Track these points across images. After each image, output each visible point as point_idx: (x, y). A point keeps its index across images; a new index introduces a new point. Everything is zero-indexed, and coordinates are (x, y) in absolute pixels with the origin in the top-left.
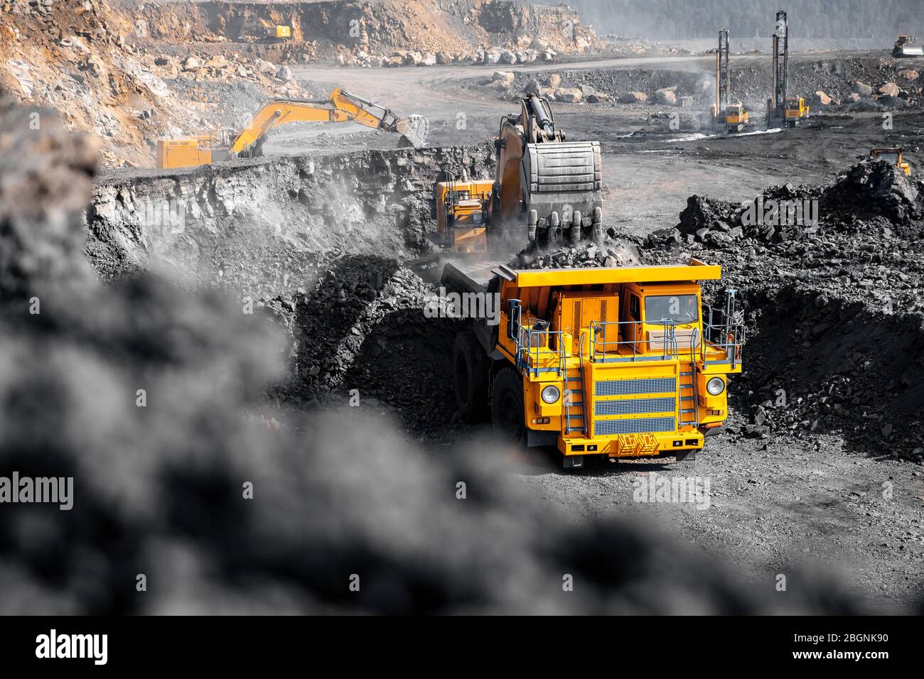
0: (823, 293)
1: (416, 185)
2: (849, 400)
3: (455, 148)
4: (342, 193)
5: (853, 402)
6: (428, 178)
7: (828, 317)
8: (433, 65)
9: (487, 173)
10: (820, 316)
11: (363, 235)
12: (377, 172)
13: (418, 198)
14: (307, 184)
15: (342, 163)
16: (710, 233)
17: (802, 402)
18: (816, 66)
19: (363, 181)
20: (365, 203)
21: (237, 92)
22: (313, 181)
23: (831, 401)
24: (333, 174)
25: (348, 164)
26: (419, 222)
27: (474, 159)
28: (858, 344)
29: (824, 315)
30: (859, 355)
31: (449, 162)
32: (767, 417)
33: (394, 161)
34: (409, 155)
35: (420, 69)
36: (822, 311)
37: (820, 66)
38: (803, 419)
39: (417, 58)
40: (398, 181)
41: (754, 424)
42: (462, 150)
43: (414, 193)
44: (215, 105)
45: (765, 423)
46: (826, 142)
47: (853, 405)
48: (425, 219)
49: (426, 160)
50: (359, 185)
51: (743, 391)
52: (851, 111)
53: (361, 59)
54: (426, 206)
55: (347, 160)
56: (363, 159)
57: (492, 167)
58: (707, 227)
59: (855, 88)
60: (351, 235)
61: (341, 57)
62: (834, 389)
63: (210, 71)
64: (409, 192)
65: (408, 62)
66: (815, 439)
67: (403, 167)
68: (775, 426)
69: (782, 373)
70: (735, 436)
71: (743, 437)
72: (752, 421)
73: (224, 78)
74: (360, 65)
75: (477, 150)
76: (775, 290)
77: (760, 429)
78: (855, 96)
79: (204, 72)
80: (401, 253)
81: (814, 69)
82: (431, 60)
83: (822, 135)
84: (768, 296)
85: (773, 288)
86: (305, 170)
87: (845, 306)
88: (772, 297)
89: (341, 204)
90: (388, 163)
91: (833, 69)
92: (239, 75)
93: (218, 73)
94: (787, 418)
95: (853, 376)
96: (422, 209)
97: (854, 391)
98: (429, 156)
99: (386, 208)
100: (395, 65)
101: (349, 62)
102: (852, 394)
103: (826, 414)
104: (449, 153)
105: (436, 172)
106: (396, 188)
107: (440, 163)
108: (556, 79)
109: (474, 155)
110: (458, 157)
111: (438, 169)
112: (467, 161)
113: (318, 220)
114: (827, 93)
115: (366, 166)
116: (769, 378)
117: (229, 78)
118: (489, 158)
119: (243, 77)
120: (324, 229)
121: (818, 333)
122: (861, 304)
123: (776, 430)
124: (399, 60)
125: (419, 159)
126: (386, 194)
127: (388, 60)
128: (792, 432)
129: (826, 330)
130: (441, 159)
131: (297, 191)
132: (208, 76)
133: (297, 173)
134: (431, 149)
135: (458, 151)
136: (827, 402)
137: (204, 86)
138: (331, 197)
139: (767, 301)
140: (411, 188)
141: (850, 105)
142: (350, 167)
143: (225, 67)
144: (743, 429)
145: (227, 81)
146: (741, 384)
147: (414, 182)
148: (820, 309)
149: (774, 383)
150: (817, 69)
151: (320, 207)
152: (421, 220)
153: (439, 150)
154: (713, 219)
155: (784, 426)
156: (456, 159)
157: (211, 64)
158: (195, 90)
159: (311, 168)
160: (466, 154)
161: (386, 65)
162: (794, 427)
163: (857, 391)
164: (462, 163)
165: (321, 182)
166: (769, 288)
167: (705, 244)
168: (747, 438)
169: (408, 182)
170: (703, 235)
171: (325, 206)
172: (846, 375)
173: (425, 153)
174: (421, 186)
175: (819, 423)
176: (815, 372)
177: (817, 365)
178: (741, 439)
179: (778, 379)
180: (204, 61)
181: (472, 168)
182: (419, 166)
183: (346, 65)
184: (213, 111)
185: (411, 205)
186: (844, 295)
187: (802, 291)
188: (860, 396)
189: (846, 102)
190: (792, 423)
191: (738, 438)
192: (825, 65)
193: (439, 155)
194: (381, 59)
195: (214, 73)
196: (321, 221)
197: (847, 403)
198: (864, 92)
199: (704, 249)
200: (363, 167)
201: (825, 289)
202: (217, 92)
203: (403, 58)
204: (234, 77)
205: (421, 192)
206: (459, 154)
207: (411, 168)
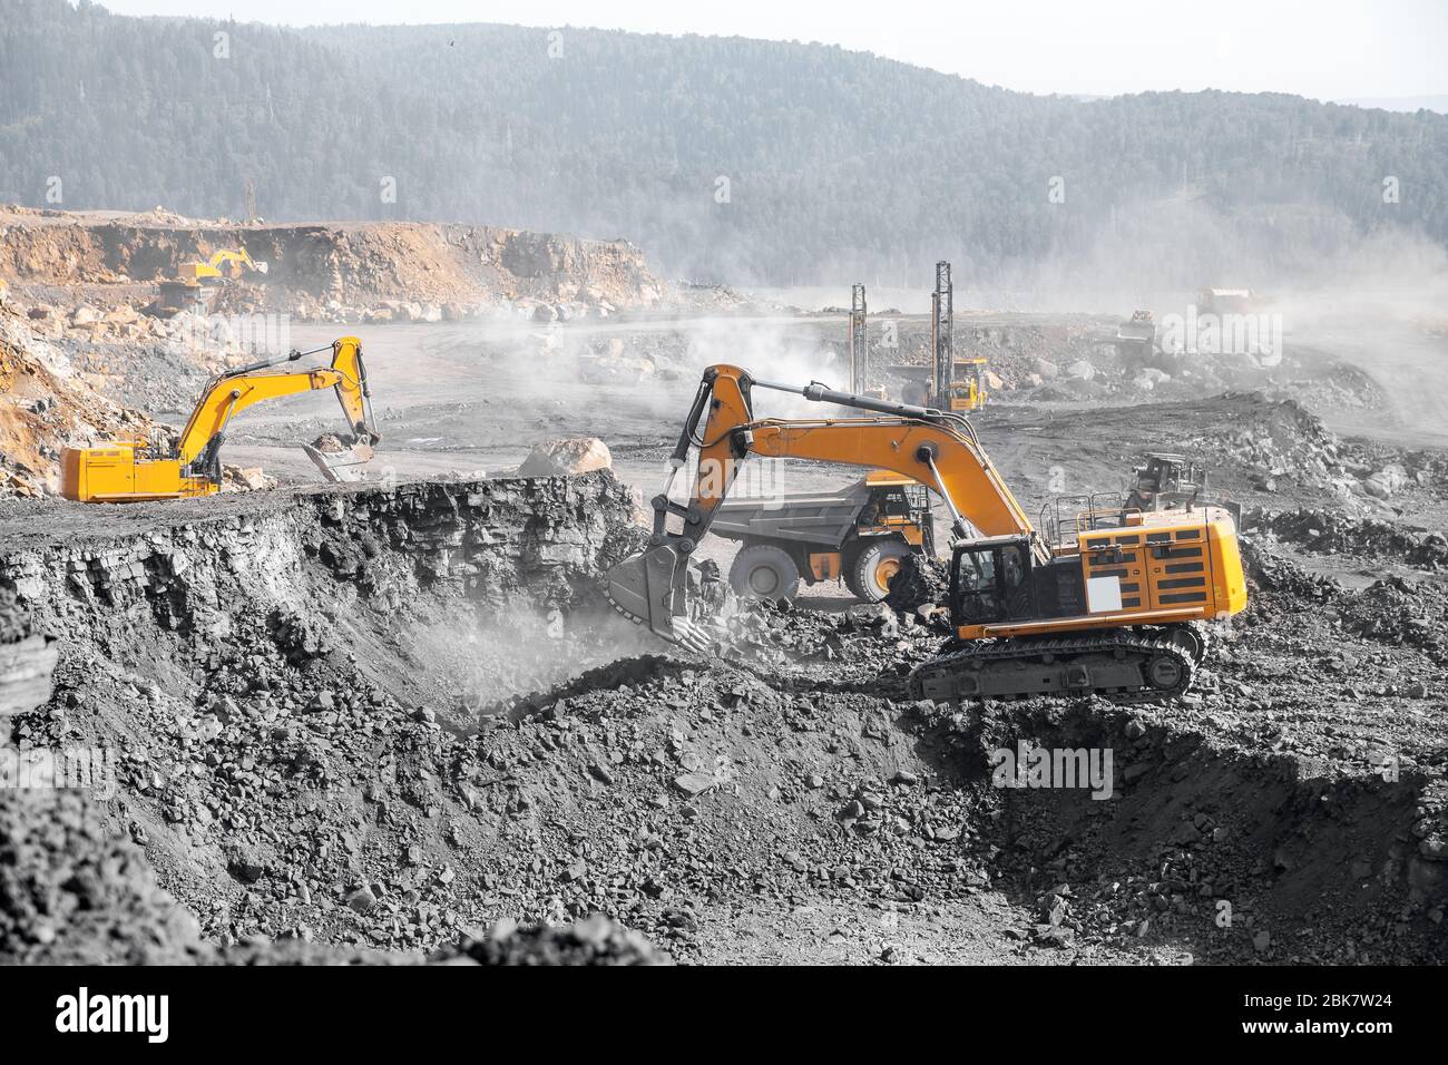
0: (1137, 716)
1: (495, 535)
2: (1194, 890)
3: (554, 480)
4: (383, 548)
5: (1201, 893)
6: (514, 524)
7: (1146, 755)
8: (438, 322)
9: (601, 516)
10: (1133, 752)
11: (416, 611)
12: (437, 516)
13: (498, 554)
14: (333, 536)
15: (384, 502)
16: (938, 611)
17: (1119, 890)
18: (981, 335)
19: (415, 529)
20: (418, 563)
21: (153, 360)
22: (341, 531)
23: (1166, 890)
24: (370, 519)
25: (393, 504)
26: (499, 591)
27: (582, 496)
28: (1198, 798)
29: (1139, 751)
30: (1203, 817)
31: (545, 500)
32: (1066, 913)
33: (463, 499)
34: (486, 490)
35: (417, 327)
36: (1137, 744)
37: (987, 335)
38: (1125, 918)
39: (414, 310)
40: (469, 528)
41: (1048, 923)
42: (564, 481)
43: (492, 547)
44: (120, 379)
45: (1064, 923)
46: (1022, 450)
47: (1202, 897)
48: (509, 586)
49: (511, 497)
50: (410, 535)
51: (1021, 867)
52: (1032, 399)
53: (332, 311)
54: (510, 567)
55: (392, 497)
56: (416, 495)
57: (607, 507)
58: (931, 601)
59: (1034, 368)
60: (398, 613)
61: (302, 309)
62: (1168, 872)
63: (112, 328)
64: (486, 546)
65: (401, 317)
66: (1149, 952)
67: (477, 509)
68: (1080, 928)
69: (1081, 840)
70: (1021, 944)
71: (1033, 944)
72: (1045, 920)
73: (133, 338)
74: (330, 320)
75: (586, 482)
76: (1059, 709)
77: (1059, 933)
78: (1036, 379)
79: (102, 329)
80: (472, 638)
81: (978, 339)
82: (434, 314)
83: (1014, 440)
84: (1050, 718)
85: (1057, 705)
86: (331, 513)
87: (1173, 739)
88: (1055, 719)
89: (383, 565)
90: (453, 502)
91: (1004, 340)
92: (154, 334)
93: (124, 331)
94: (1098, 916)
95: (1195, 850)
96: (504, 571)
97: (1200, 876)
98: (516, 491)
99: (449, 569)
100: (382, 321)
101: (314, 315)
102: (1199, 880)
103: (1160, 912)
104: (545, 486)
105: (526, 515)
106: (465, 539)
107: (531, 501)
108: (618, 346)
109: (581, 490)
110: (558, 492)
111: (528, 510)
112: (572, 498)
113: (349, 589)
114: (997, 372)
115: (420, 507)
116: (1062, 847)
117: (140, 338)
118: (603, 493)
119: (160, 337)
120: (358, 606)
121: (1133, 778)
122: (1198, 737)
123: (1084, 934)
124: (387, 314)
125: (500, 496)
126: (450, 548)
127: (371, 314)
128: (1109, 938)
129: (1145, 773)
130: (532, 496)
131: (318, 546)
132: (109, 335)
133: (317, 518)
134: (518, 481)
135: (558, 483)
136: (1161, 889)
137: (104, 350)
138: (369, 554)
139: (1049, 725)
140: (489, 539)
141: (1031, 391)
142: (396, 508)
143: (134, 323)
144: (1033, 932)
145: (139, 344)
146: (1016, 855)
147: (492, 531)
148: (1132, 740)
149: (1071, 857)
150: (983, 340)
151: (353, 570)
152: (502, 587)
153: (531, 482)
154: (939, 590)
155: (1096, 929)
156: (555, 496)
157: (113, 317)
158: (90, 357)
159: (339, 510)
160: (570, 488)
161: (368, 320)
162: (1112, 930)
163: (1206, 875)
164: (564, 502)
165: (354, 530)
166: (1050, 706)
167: (930, 628)
168: (1040, 947)
169: (484, 531)
170: (927, 616)
171: (360, 569)
172: (1186, 847)
173: (509, 486)
174: (502, 536)
175: (1151, 925)
176: (1133, 840)
177: (1136, 829)
178: (1031, 948)
179: (1076, 850)
180: (102, 314)
181: (580, 510)
182: (500, 507)
183: (309, 320)
184: (117, 387)
185: (487, 565)
186: (1168, 720)
187: (1102, 712)
188: (1212, 884)
189: (1024, 386)
190: (1109, 923)
191: (1026, 947)
192: (993, 334)
193: (529, 490)
194: (361, 312)
195: (118, 330)
196: (353, 590)
197: (1192, 893)
198: (1047, 372)
199: (931, 636)
200: (415, 509)
201: (1139, 711)
202: (123, 359)
203: (393, 310)
204: (149, 337)
205: (502, 545)
206: (559, 488)
207: (488, 509)
